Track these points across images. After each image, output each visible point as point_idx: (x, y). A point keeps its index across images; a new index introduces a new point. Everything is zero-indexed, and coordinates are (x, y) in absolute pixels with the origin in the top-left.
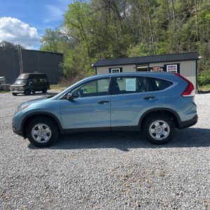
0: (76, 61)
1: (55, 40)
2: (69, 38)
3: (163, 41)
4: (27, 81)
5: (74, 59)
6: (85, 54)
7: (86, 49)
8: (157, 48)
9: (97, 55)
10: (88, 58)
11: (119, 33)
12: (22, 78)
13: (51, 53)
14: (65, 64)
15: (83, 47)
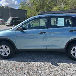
0: (31, 13)
1: (24, 5)
2: (29, 4)
3: (66, 5)
4: (12, 21)
5: (31, 12)
6: (35, 10)
7: (36, 8)
8: (64, 8)
9: (40, 11)
10: (36, 12)
11: (49, 2)
12: (10, 19)
13: (22, 10)
14: (27, 14)
15: (34, 8)
